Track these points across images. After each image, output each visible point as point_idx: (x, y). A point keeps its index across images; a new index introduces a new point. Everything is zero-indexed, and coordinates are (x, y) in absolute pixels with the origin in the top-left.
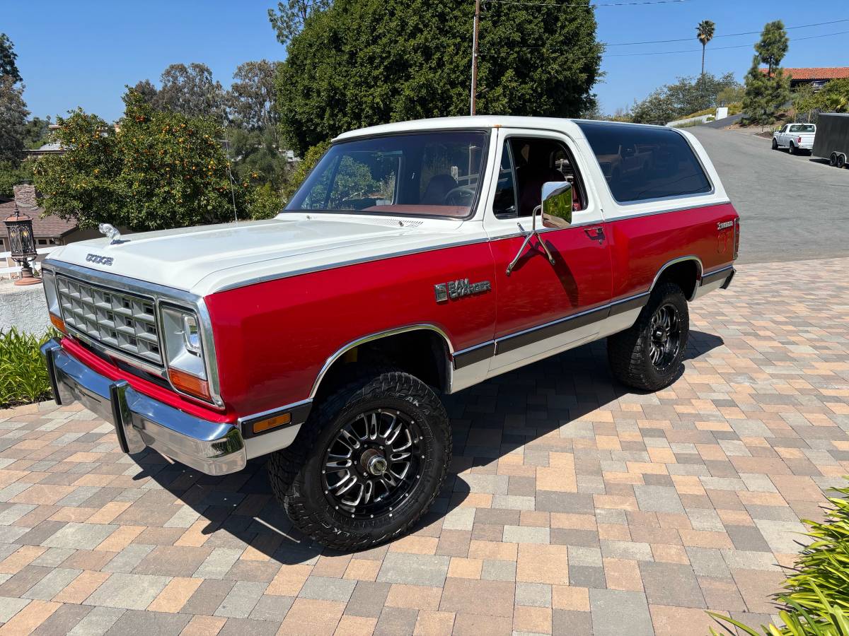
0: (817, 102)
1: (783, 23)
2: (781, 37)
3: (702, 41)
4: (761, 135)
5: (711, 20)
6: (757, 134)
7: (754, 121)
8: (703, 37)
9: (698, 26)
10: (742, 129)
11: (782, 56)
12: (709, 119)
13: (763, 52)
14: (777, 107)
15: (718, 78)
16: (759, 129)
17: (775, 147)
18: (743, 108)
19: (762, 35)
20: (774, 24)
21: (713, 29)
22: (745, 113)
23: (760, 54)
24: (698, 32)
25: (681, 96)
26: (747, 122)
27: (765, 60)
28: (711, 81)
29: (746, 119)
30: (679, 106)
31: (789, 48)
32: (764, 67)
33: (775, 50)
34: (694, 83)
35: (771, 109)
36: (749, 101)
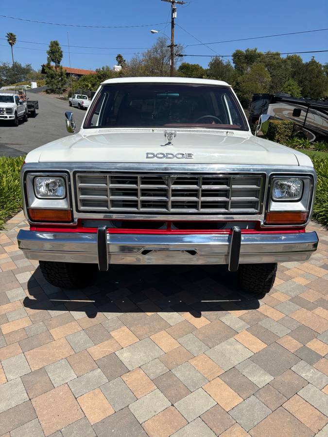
0: (80, 85)
1: (59, 42)
2: (59, 50)
3: (10, 43)
4: (59, 99)
5: (14, 34)
6: (57, 98)
7: (53, 91)
8: (11, 41)
9: (7, 35)
10: (48, 95)
11: (61, 59)
12: (27, 87)
13: (52, 56)
14: (62, 85)
15: (23, 65)
16: (57, 96)
17: (71, 105)
18: (47, 84)
19: (50, 47)
20: (54, 42)
21: (15, 38)
22: (48, 86)
23: (50, 56)
24: (7, 38)
25: (5, 73)
26: (49, 91)
27: (53, 60)
28: (20, 67)
29: (49, 90)
30: (5, 78)
31: (63, 56)
32: (53, 64)
33: (58, 56)
34: (11, 66)
35: (59, 86)
36: (49, 81)
